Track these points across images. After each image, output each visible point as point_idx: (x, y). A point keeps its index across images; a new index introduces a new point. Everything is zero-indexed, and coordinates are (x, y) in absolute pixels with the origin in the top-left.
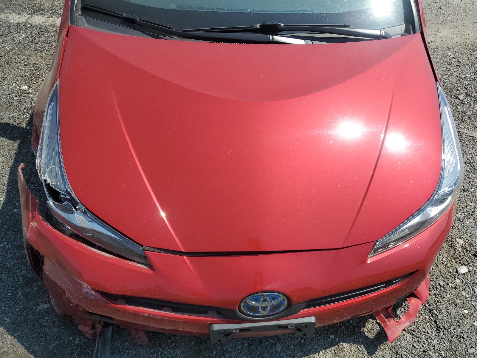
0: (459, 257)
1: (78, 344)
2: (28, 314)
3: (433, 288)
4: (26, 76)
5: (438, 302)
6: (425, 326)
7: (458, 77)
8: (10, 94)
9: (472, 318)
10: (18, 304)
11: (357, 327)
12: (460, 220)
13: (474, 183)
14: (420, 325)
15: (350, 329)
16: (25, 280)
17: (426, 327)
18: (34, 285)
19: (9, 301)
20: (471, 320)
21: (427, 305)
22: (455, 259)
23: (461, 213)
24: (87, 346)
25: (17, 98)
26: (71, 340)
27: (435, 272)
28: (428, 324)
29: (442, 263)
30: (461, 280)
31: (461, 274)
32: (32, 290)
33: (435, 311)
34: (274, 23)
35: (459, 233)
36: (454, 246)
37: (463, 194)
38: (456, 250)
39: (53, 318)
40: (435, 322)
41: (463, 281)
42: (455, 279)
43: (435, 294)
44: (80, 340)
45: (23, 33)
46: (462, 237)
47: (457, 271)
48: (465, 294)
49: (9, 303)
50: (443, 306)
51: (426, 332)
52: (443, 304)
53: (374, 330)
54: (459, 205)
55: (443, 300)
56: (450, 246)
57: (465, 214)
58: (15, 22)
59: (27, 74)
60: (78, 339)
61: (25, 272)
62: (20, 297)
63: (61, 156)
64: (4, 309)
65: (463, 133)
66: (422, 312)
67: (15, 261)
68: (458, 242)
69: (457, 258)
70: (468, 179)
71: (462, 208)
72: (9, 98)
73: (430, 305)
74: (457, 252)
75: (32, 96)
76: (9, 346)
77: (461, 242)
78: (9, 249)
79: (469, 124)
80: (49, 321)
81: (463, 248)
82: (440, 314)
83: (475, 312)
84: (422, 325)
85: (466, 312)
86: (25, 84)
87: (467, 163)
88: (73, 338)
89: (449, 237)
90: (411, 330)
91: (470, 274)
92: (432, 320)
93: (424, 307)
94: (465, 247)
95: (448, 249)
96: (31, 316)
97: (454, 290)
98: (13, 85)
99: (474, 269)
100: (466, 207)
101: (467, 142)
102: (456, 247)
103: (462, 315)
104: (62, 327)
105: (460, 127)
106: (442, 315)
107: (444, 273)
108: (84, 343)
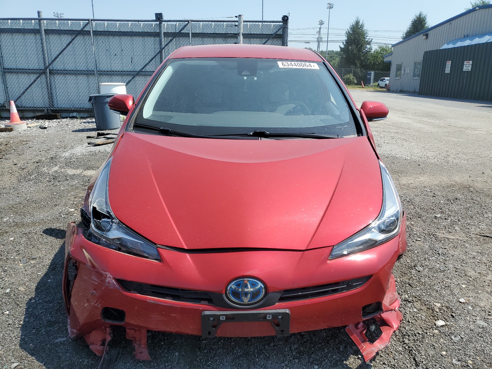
0: (437, 316)
1: (86, 364)
2: (47, 345)
3: (412, 336)
4: (74, 204)
5: (417, 345)
6: (404, 362)
7: (433, 202)
8: (59, 214)
9: (450, 357)
10: (39, 338)
11: (340, 361)
12: (437, 291)
13: (450, 267)
14: (400, 361)
15: (333, 363)
16: (49, 323)
17: (406, 363)
18: (56, 326)
19: (32, 336)
20: (449, 359)
21: (407, 347)
22: (433, 317)
23: (438, 286)
24: (94, 366)
25: (64, 216)
26: (81, 362)
27: (414, 325)
28: (407, 361)
29: (421, 319)
30: (439, 330)
31: (439, 326)
32: (53, 329)
33: (414, 351)
34: (262, 131)
35: (437, 299)
36: (432, 307)
37: (439, 274)
38: (433, 310)
39: (68, 347)
40: (414, 359)
41: (440, 331)
42: (433, 330)
43: (414, 340)
44: (88, 362)
45: (76, 180)
46: (439, 302)
47: (435, 325)
48: (442, 341)
49: (32, 337)
50: (422, 348)
51: (406, 366)
52: (421, 347)
53: (355, 363)
54: (436, 281)
55: (422, 344)
56: (428, 308)
57: (442, 287)
58: (71, 173)
59: (75, 203)
60: (86, 361)
61: (50, 318)
62: (42, 333)
63: (107, 192)
64: (27, 341)
65: (439, 235)
66: (402, 352)
67: (43, 310)
68: (435, 305)
69: (435, 316)
70: (444, 265)
71: (439, 283)
72: (58, 216)
73: (409, 347)
74: (435, 312)
75: (76, 215)
76: (26, 365)
77: (439, 305)
78: (40, 303)
79: (443, 230)
80: (64, 349)
81: (440, 309)
82: (418, 353)
83: (453, 354)
84: (401, 361)
85: (444, 353)
86: (71, 208)
87: (442, 254)
88: (82, 360)
89: (427, 301)
90: (391, 365)
91: (447, 327)
92: (411, 358)
93: (404, 349)
94: (442, 309)
95: (427, 310)
96: (49, 346)
97: (432, 337)
98: (63, 209)
99: (451, 323)
100: (443, 282)
101: (443, 242)
102: (434, 308)
103: (440, 355)
104: (74, 353)
105: (436, 232)
106: (421, 354)
107: (423, 326)
108: (91, 364)
